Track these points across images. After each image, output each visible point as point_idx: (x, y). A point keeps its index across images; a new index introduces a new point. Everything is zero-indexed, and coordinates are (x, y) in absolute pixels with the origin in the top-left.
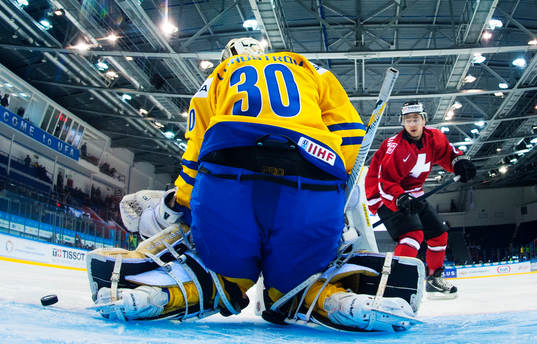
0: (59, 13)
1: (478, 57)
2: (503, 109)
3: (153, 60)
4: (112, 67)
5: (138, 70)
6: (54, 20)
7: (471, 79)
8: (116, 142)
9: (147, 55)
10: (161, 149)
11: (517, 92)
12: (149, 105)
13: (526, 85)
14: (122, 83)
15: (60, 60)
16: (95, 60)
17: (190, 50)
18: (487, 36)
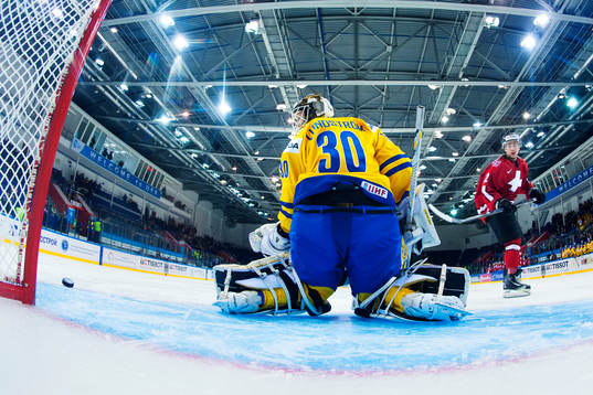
0: (149, 96)
1: (438, 133)
2: (455, 170)
3: (213, 130)
4: (184, 134)
5: (203, 137)
6: (146, 101)
7: (433, 149)
8: (187, 187)
9: (209, 127)
10: (218, 192)
11: (465, 159)
12: (210, 161)
13: (471, 154)
14: (192, 145)
15: (149, 129)
16: (173, 129)
17: (239, 124)
18: (445, 120)
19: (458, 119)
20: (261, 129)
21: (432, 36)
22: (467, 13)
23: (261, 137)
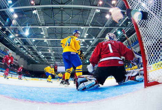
0: (7, 30)
1: (83, 40)
2: (88, 50)
3: (24, 39)
4: (16, 40)
5: (21, 41)
6: (6, 31)
7: (82, 44)
8: (17, 54)
9: (23, 38)
10: (25, 56)
11: (90, 47)
12: (23, 47)
13: (92, 46)
14: (18, 43)
15: (7, 39)
16: (13, 39)
17: (31, 37)
18: (85, 37)
19: (89, 37)
20: (37, 39)
21: (82, 15)
22: (91, 8)
23: (36, 41)
